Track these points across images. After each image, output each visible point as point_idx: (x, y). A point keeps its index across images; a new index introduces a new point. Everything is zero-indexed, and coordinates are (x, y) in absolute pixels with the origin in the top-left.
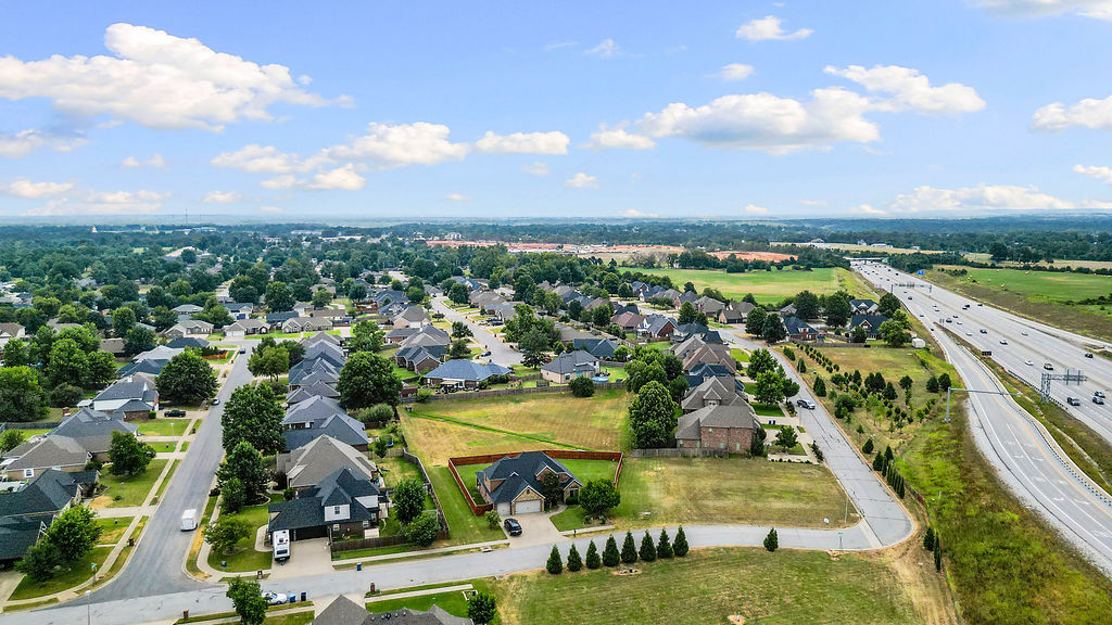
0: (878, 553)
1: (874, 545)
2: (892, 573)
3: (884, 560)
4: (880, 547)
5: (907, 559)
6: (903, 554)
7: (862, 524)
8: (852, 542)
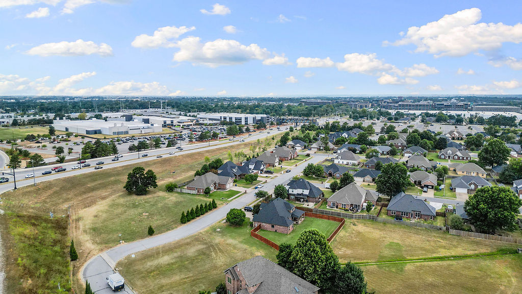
0: (102, 250)
1: (104, 255)
2: (95, 242)
3: (99, 247)
4: (101, 254)
5: (88, 251)
6: (89, 253)
7: (113, 264)
8: (116, 252)
